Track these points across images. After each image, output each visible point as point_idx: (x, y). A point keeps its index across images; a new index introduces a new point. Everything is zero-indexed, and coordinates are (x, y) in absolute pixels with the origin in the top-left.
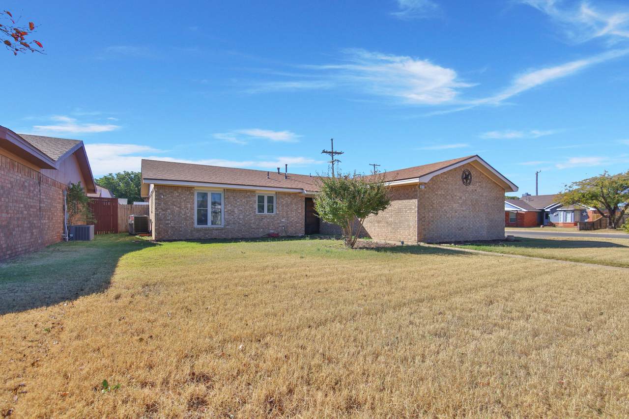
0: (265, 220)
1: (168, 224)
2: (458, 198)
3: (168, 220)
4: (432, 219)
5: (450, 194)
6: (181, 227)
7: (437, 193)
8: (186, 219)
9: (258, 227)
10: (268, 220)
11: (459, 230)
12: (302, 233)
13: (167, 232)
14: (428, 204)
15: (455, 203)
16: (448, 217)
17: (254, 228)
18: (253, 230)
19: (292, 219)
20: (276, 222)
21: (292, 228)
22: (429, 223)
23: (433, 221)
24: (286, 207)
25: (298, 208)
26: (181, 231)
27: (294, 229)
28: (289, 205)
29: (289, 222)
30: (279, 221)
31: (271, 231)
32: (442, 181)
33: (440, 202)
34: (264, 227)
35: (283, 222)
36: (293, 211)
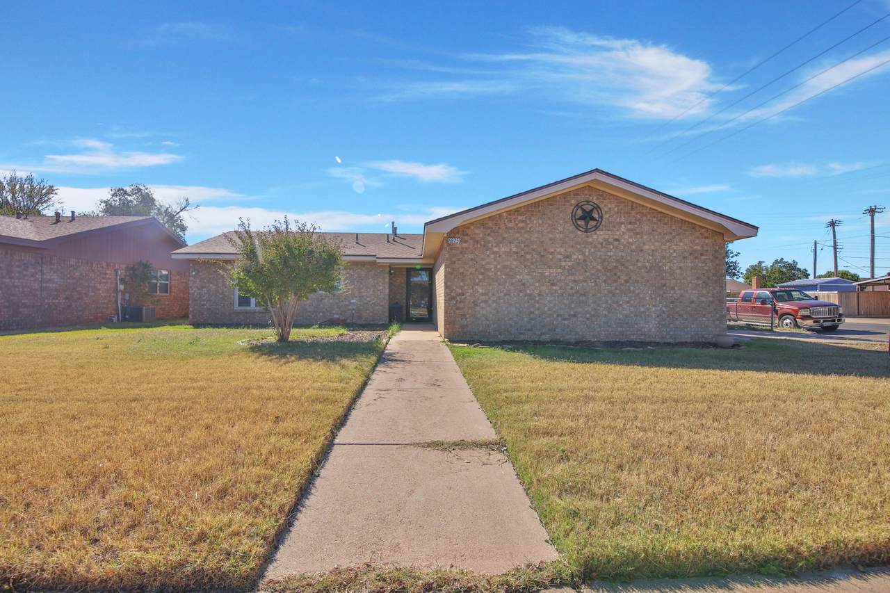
0: (326, 301)
1: (203, 305)
2: (559, 256)
3: (204, 300)
4: (483, 298)
5: (534, 250)
6: (218, 309)
7: (495, 249)
8: (222, 299)
9: (316, 309)
10: (331, 301)
11: (564, 319)
12: (385, 320)
13: (203, 314)
14: (472, 270)
15: (550, 267)
16: (530, 295)
17: (309, 312)
18: (309, 314)
19: (368, 299)
20: (342, 303)
21: (368, 312)
22: (476, 305)
23: (486, 302)
24: (358, 282)
25: (377, 284)
26: (218, 314)
27: (371, 314)
28: (362, 280)
29: (362, 303)
30: (347, 303)
31: (336, 316)
32: (510, 228)
33: (506, 267)
34: (324, 310)
35: (353, 303)
36: (370, 289)
